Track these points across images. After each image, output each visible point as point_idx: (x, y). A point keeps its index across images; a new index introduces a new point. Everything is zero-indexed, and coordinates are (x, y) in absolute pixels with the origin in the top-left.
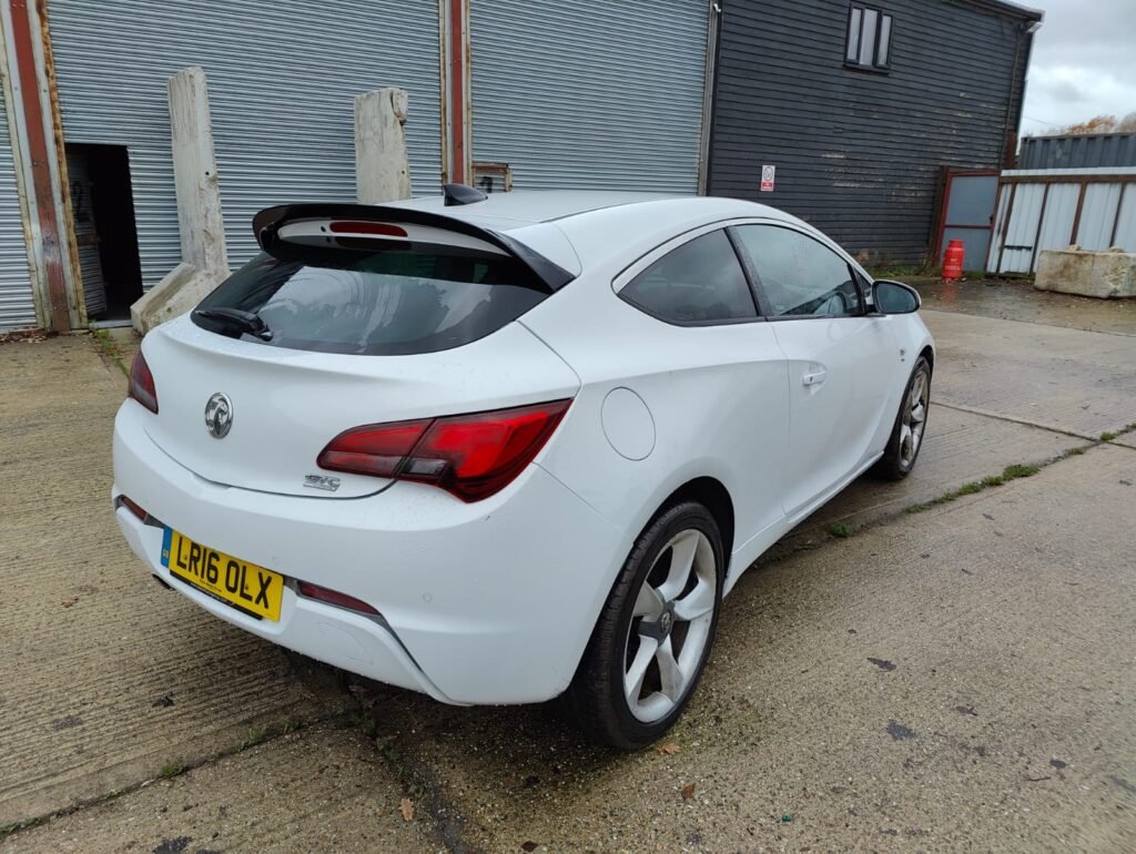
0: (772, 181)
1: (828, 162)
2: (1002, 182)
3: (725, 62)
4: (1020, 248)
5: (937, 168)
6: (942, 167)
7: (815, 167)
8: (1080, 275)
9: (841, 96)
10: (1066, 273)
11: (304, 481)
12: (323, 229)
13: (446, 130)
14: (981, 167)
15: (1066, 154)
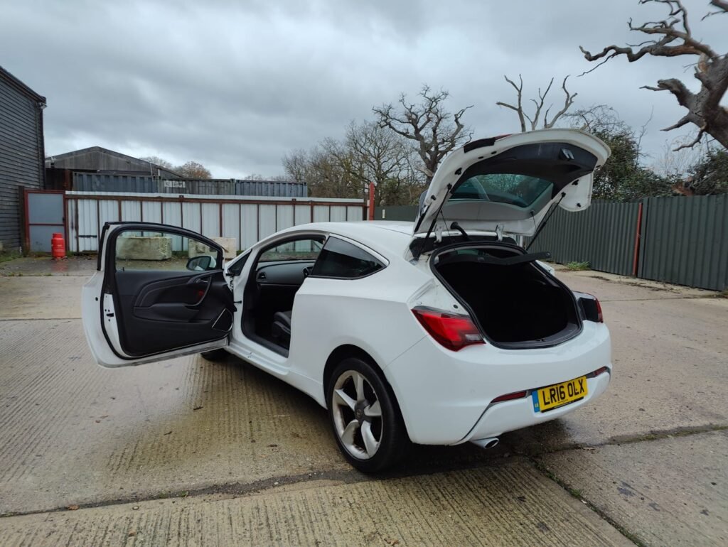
2: (68, 198)
4: (89, 236)
5: (17, 188)
6: (20, 186)
8: (144, 249)
10: (136, 249)
15: (103, 184)
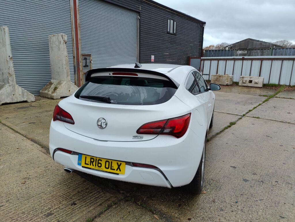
0: (154, 59)
1: (165, 55)
2: (201, 60)
3: (141, 31)
4: (206, 75)
5: (187, 57)
6: (188, 56)
7: (163, 56)
8: (220, 80)
9: (167, 40)
10: (217, 80)
11: (132, 137)
12: (110, 74)
13: (74, 45)
14: (196, 56)
15: (214, 54)
